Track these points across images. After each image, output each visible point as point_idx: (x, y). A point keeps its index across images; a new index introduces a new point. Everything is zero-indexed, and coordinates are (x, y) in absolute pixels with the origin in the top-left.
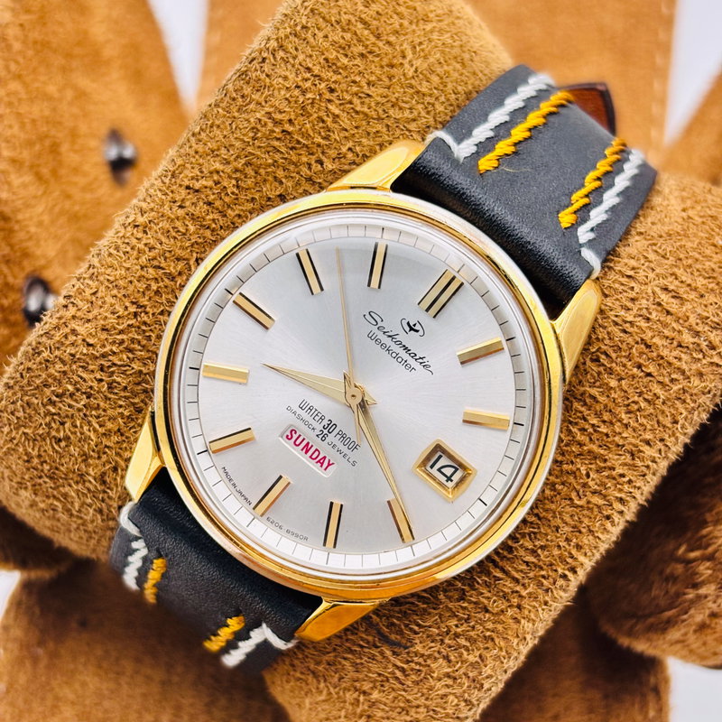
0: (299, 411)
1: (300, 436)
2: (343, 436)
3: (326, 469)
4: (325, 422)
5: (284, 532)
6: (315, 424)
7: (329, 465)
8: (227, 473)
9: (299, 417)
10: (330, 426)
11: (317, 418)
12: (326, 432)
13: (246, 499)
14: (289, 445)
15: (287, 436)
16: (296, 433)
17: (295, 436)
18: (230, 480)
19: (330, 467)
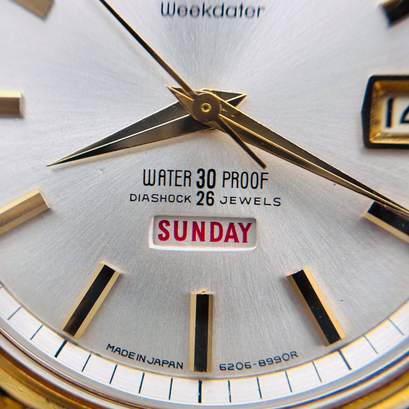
0: (150, 191)
1: (176, 223)
2: (233, 177)
3: (245, 240)
4: (196, 177)
5: (256, 369)
6: (184, 191)
7: (245, 231)
8: (118, 350)
9: (156, 199)
10: (207, 178)
11: (180, 181)
12: (206, 189)
13: (171, 364)
14: (172, 246)
15: (160, 237)
16: (168, 224)
17: (170, 230)
18: (130, 355)
19: (249, 233)
